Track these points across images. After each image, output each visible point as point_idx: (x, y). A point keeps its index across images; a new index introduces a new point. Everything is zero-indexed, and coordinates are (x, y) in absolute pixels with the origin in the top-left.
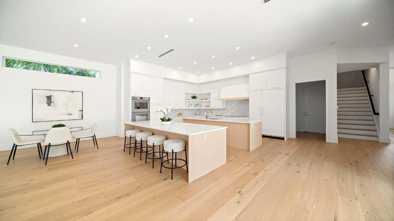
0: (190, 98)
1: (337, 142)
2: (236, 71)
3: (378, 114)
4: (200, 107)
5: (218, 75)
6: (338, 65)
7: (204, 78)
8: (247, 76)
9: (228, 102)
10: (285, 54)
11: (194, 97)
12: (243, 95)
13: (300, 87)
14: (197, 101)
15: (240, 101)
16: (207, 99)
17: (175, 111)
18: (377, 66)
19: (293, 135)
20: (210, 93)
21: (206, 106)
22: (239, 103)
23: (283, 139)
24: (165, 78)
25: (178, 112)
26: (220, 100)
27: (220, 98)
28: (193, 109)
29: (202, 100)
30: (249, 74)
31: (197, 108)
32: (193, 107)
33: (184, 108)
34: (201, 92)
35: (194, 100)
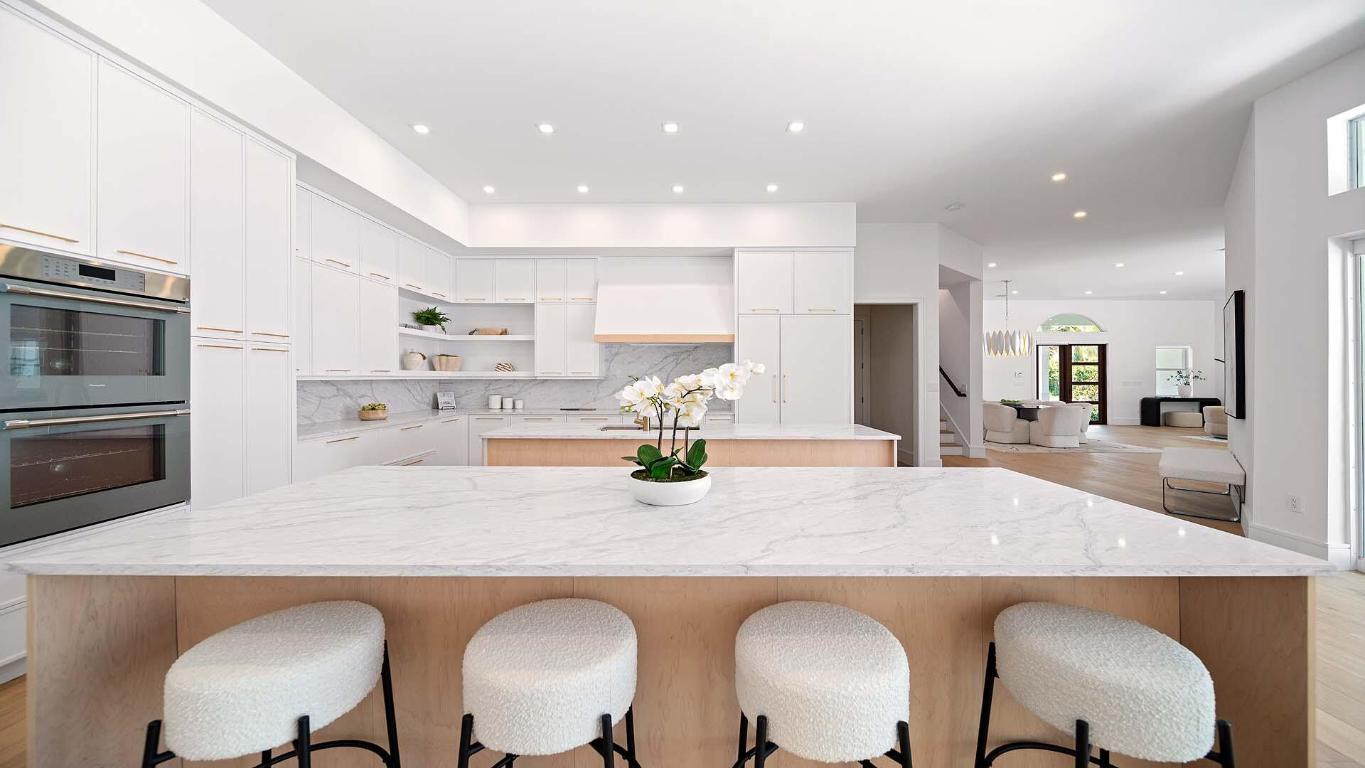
0: (410, 321)
2: (682, 228)
4: (460, 370)
5: (591, 227)
7: (507, 228)
8: (727, 256)
9: (614, 349)
10: (853, 206)
11: (428, 318)
14: (448, 337)
15: (669, 351)
16: (504, 332)
17: (330, 391)
20: (532, 306)
21: (499, 367)
22: (666, 358)
25: (347, 395)
26: (595, 338)
27: (595, 332)
28: (418, 381)
29: (474, 337)
30: (732, 250)
31: (446, 375)
32: (420, 372)
33: (396, 373)
34: (474, 297)
35: (431, 331)
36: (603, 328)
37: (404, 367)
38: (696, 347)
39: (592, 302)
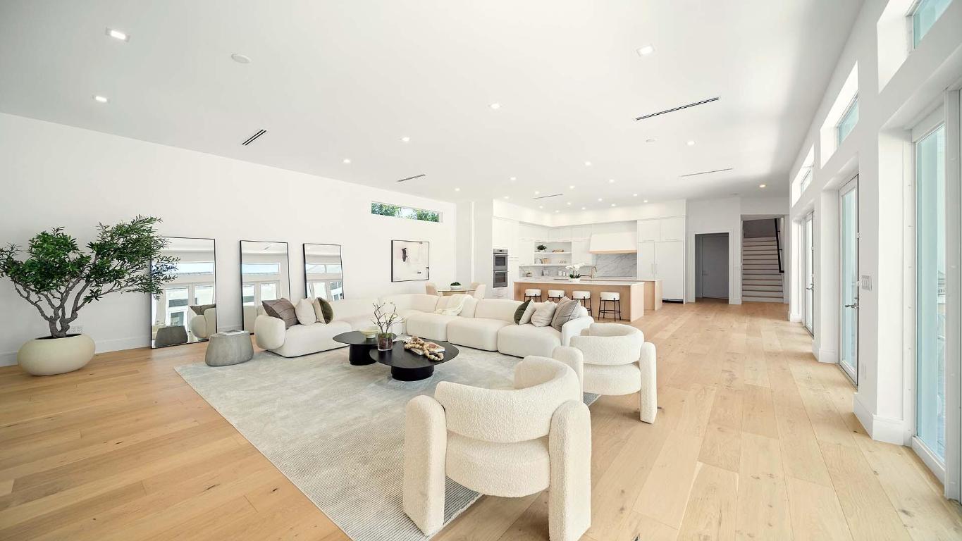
0: (536, 249)
1: (740, 303)
2: (618, 215)
3: (783, 272)
5: (588, 217)
6: (742, 216)
7: (563, 220)
8: (634, 223)
9: (598, 256)
10: (685, 201)
11: (541, 248)
12: (628, 248)
13: (700, 239)
14: (546, 253)
16: (563, 251)
18: (783, 216)
19: (692, 299)
20: (571, 243)
21: (562, 262)
23: (682, 302)
24: (520, 222)
26: (591, 253)
27: (591, 250)
28: (539, 267)
29: (554, 253)
30: (636, 220)
31: (546, 265)
32: (539, 264)
33: (534, 264)
34: (554, 240)
35: (542, 252)
36: (593, 249)
37: (535, 263)
38: (628, 254)
39: (590, 240)
